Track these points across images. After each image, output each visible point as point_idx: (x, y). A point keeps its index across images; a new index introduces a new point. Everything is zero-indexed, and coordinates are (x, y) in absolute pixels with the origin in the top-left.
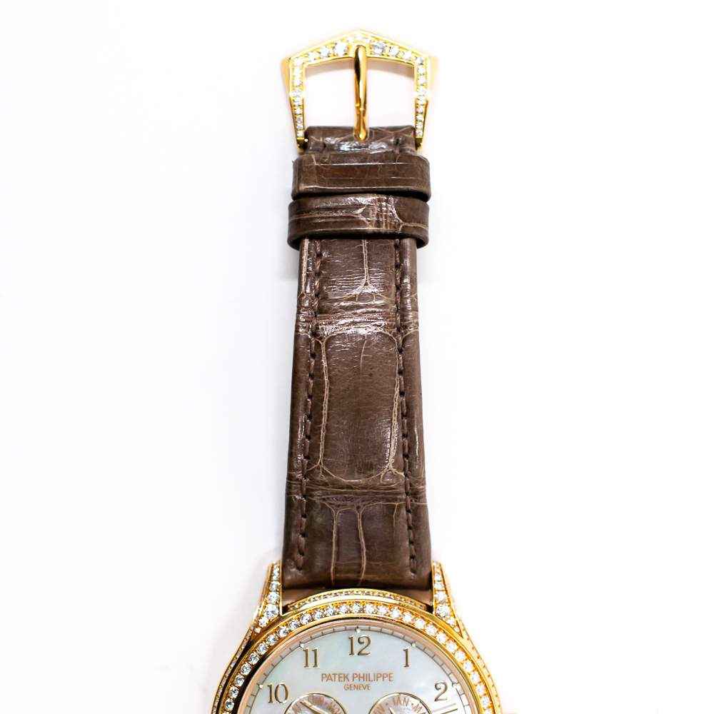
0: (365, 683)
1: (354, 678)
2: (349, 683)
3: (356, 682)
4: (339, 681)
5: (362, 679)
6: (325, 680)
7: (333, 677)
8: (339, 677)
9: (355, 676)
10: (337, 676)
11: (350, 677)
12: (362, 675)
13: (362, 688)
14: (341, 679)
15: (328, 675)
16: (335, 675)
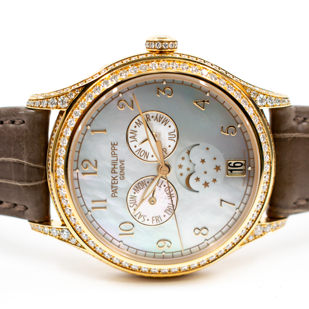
0: (119, 164)
1: (115, 173)
2: (119, 176)
3: (118, 170)
4: (117, 183)
5: (116, 166)
6: (116, 195)
7: (114, 189)
8: (115, 183)
9: (113, 171)
10: (114, 185)
11: (114, 175)
12: (113, 166)
13: (123, 166)
14: (116, 182)
15: (113, 193)
16: (112, 187)
